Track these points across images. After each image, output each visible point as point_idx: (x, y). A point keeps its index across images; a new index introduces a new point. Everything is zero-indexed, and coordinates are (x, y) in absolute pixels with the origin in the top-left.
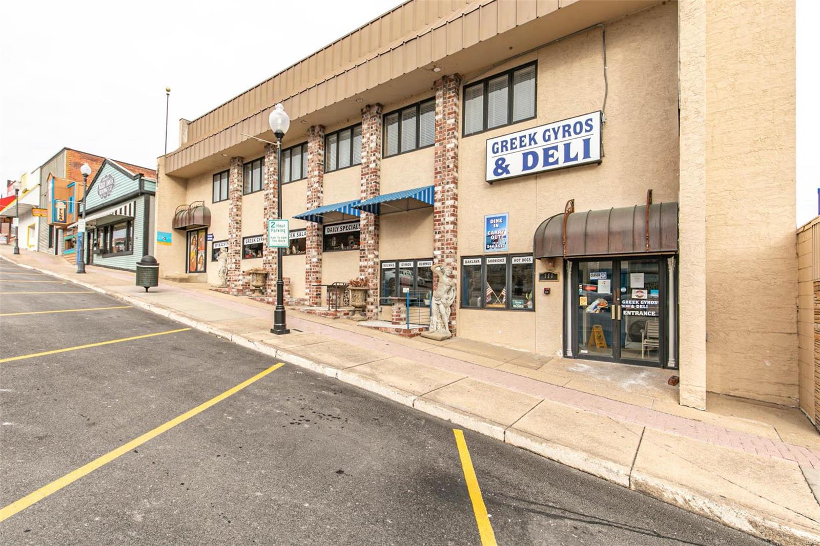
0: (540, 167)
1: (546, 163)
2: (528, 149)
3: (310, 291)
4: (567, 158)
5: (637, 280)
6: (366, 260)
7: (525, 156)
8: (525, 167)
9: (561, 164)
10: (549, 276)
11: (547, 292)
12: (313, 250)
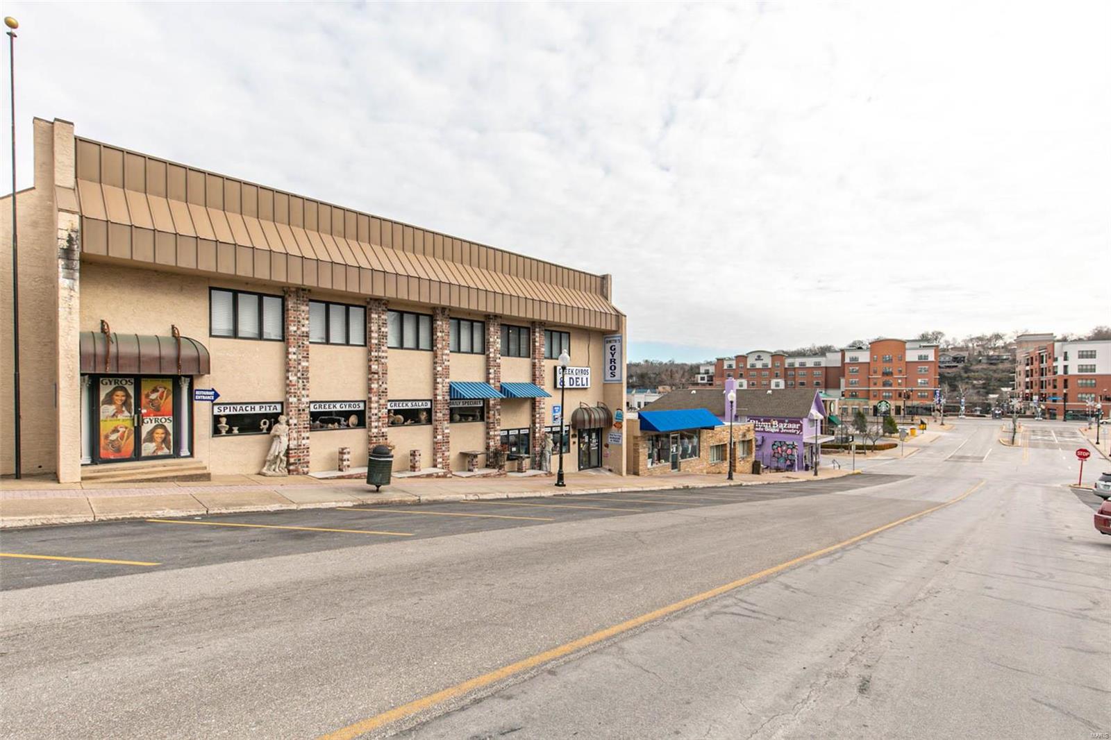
0: (574, 386)
1: (577, 385)
2: (571, 376)
3: (443, 460)
4: (582, 385)
5: (594, 436)
6: (495, 431)
7: (570, 378)
8: (570, 385)
9: (581, 386)
10: (574, 436)
11: (574, 443)
12: (446, 422)
